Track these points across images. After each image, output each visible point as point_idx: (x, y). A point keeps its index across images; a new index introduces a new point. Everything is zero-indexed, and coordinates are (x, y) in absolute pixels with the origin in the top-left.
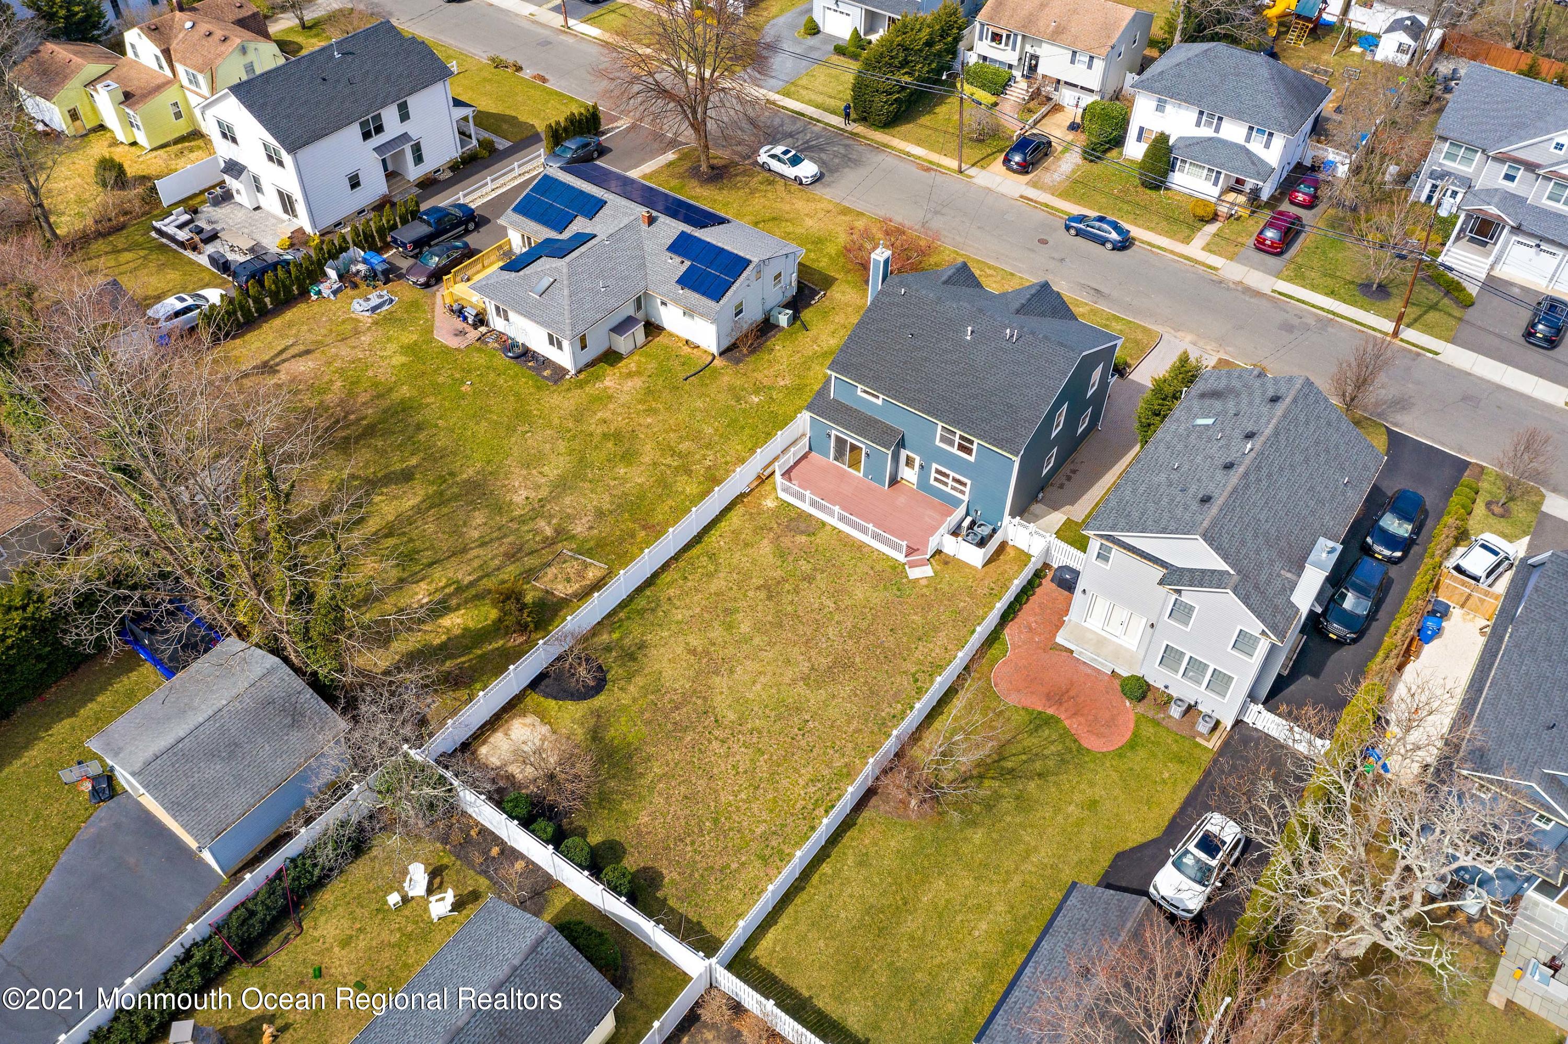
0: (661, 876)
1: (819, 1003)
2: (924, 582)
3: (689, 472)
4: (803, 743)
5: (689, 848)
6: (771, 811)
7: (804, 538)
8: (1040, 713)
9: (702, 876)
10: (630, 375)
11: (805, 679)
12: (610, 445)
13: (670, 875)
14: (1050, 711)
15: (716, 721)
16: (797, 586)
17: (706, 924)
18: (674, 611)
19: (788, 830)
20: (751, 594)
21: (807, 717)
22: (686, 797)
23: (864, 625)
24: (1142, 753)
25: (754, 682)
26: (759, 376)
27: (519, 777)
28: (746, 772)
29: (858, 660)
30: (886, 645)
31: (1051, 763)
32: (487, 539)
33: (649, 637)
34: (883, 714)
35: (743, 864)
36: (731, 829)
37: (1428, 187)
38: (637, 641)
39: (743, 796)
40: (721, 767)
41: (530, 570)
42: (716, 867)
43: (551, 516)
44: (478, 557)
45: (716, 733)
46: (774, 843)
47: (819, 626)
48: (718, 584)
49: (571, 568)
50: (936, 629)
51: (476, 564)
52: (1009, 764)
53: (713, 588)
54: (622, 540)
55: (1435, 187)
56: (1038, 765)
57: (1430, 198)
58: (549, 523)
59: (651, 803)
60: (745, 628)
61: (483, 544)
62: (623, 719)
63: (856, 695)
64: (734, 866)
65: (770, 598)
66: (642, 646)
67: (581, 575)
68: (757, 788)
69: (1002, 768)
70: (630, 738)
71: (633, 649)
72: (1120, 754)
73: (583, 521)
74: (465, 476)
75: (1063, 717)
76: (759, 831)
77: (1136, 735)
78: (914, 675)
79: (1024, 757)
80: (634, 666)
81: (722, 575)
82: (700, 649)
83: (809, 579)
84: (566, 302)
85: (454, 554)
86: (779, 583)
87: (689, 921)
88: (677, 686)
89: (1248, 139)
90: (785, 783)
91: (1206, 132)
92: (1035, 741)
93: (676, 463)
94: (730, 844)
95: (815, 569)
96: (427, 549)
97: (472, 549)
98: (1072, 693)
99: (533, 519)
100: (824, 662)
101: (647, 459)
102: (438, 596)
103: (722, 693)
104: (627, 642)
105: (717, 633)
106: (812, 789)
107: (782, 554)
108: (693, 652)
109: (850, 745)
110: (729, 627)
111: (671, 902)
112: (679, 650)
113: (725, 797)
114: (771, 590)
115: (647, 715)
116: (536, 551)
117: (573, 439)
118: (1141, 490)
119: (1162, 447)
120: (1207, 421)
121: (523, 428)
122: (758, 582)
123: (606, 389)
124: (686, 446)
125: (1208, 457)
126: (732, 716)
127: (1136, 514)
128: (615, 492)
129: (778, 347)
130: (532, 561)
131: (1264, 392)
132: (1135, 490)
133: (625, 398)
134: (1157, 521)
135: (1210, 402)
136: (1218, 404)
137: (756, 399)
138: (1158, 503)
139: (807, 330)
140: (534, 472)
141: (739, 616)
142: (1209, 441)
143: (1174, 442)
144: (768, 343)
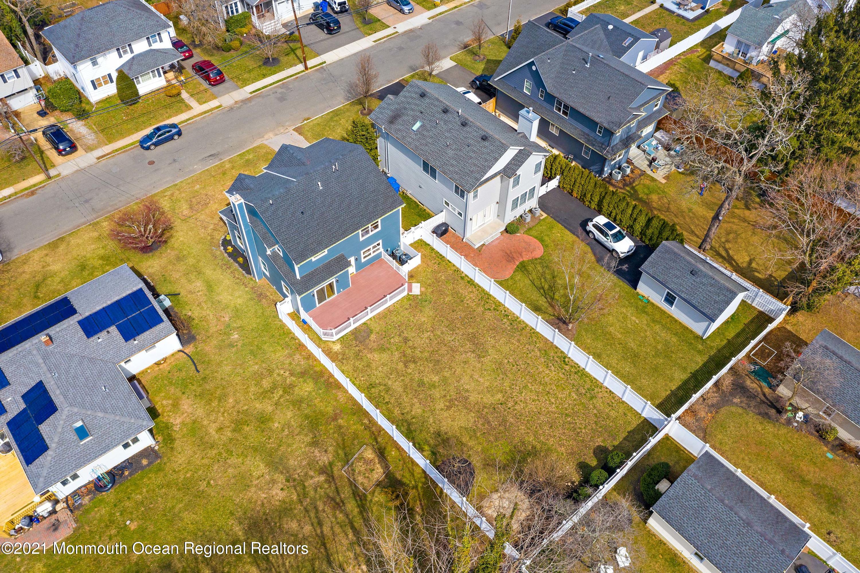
0: (599, 447)
1: (674, 388)
2: (423, 289)
3: (292, 386)
4: (523, 366)
5: (583, 431)
6: (564, 389)
7: (373, 337)
8: (517, 267)
9: (600, 427)
10: (176, 405)
11: (479, 357)
12: (246, 428)
13: (599, 442)
14: (517, 263)
15: (501, 404)
16: (409, 347)
17: (629, 429)
18: (413, 413)
19: (576, 384)
20: (410, 371)
21: (506, 361)
22: (551, 427)
23: (446, 323)
24: (546, 238)
25: (477, 380)
27: (528, 513)
28: (538, 396)
29: (471, 331)
30: (463, 316)
31: (547, 271)
32: (315, 521)
33: (431, 429)
34: (509, 328)
35: (595, 407)
36: (573, 409)
37: (224, 8)
38: (433, 436)
39: (553, 400)
40: (532, 406)
41: (353, 493)
42: (596, 420)
43: (306, 474)
44: (332, 528)
45: (510, 405)
46: (584, 391)
47: (442, 342)
48: (397, 386)
49: (360, 467)
50: (457, 293)
51: (337, 530)
52: (546, 287)
53: (400, 390)
54: (343, 435)
55: (226, 7)
56: (548, 277)
57: (228, 13)
58: (312, 477)
59: (552, 445)
60: (436, 379)
61: (320, 524)
62: (493, 451)
63: (494, 336)
64: (595, 411)
65: (414, 362)
66: (438, 434)
67: (367, 462)
68: (549, 393)
69: (548, 289)
70: (507, 450)
71: (439, 439)
72: (546, 246)
73: (318, 455)
74: (240, 533)
75: (521, 260)
76: (575, 397)
77: (536, 238)
78: (485, 309)
79: (543, 280)
80: (453, 441)
81: (390, 383)
82: (447, 404)
83: (406, 340)
84: (112, 417)
85: (324, 545)
86: (404, 356)
87: (627, 436)
88: (472, 420)
89: (150, 45)
90: (547, 379)
91: (127, 57)
92: (534, 273)
93: (281, 392)
94: (582, 411)
95: (400, 335)
96: (313, 565)
97: (322, 532)
98: (508, 252)
99: (304, 487)
100: (468, 345)
101: (270, 409)
103: (482, 398)
104: (432, 442)
105: (437, 393)
106: (553, 368)
107: (382, 349)
108: (449, 408)
109: (527, 346)
110: (433, 386)
111: (616, 443)
112: (446, 414)
113: (553, 408)
114: (409, 361)
115: (491, 438)
116: (337, 488)
117: (230, 452)
118: (454, 163)
119: (423, 148)
120: (418, 125)
121: (203, 485)
122: (401, 365)
123: (183, 423)
124: (266, 383)
125: (449, 131)
126: (499, 396)
127: (474, 168)
128: (296, 432)
129: (190, 314)
130: (346, 493)
131: (412, 98)
132: (452, 165)
133: (200, 412)
134: (486, 161)
135: (400, 121)
136: (405, 118)
137: (235, 336)
138: (471, 158)
139: (179, 294)
140: (255, 482)
141: (426, 380)
142: (435, 128)
143: (424, 142)
144: (182, 317)
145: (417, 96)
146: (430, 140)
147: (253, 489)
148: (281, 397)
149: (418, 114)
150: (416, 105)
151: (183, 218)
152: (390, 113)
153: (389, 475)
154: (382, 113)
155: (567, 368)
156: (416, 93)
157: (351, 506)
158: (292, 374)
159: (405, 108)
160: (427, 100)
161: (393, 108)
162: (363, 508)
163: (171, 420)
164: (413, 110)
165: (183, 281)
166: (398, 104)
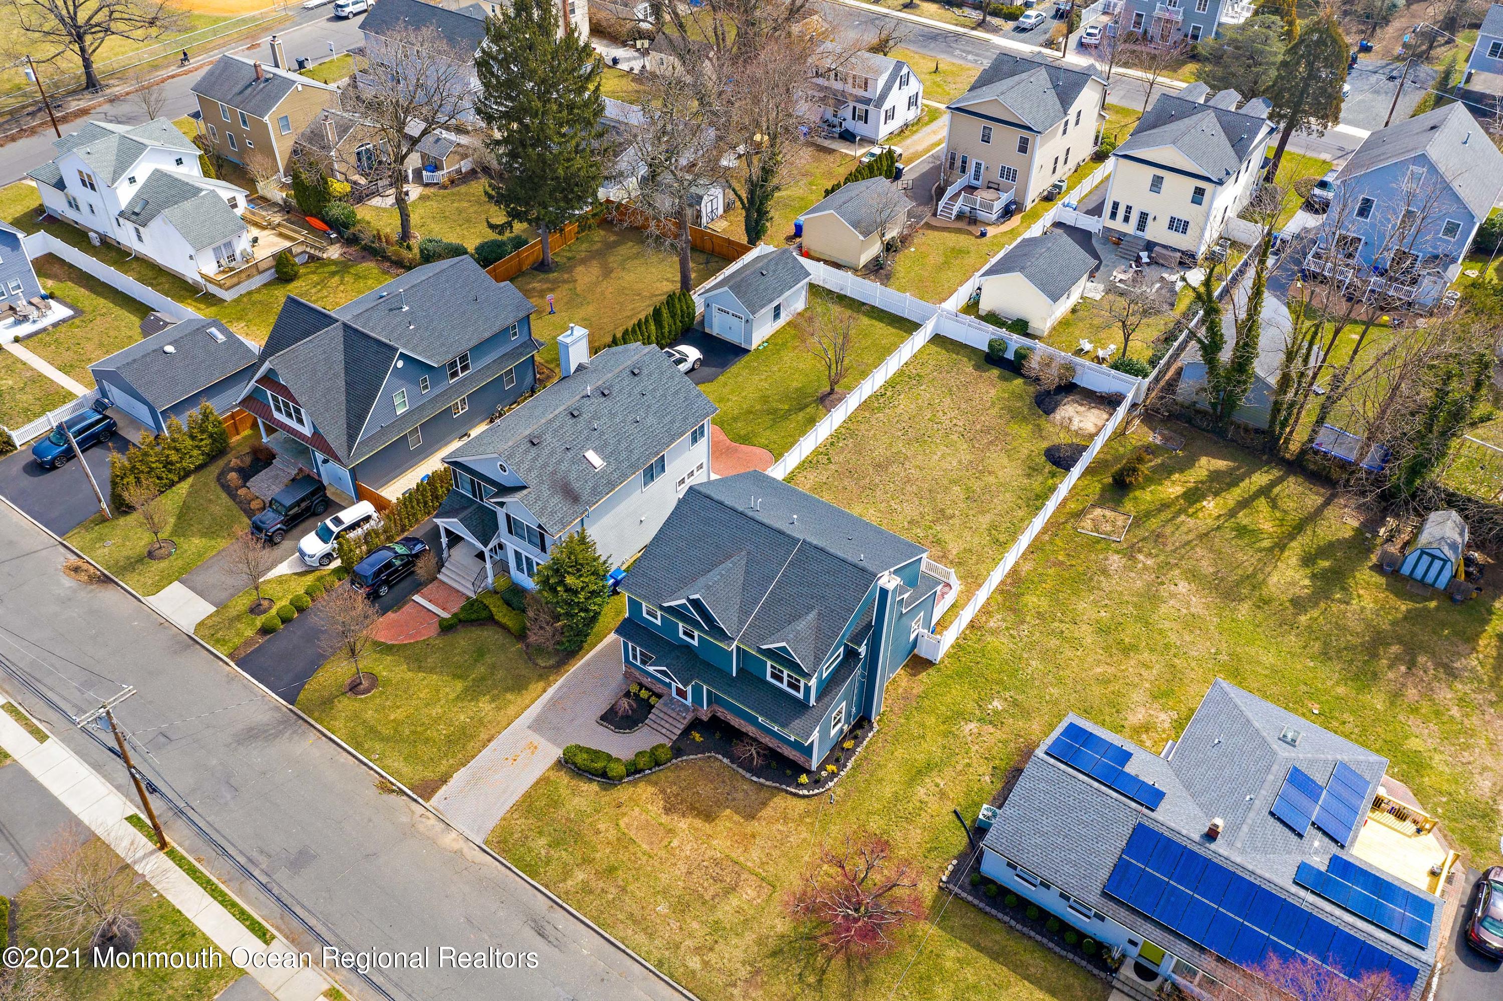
8: (744, 443)
12: (1127, 639)
14: (737, 444)
15: (963, 435)
17: (945, 351)
26: (999, 734)
32: (1188, 548)
33: (1025, 481)
34: (852, 440)
38: (1033, 479)
41: (1139, 527)
43: (1145, 568)
44: (1186, 533)
48: (985, 521)
49: (1107, 527)
54: (1077, 551)
58: (1144, 564)
61: (1189, 542)
62: (1025, 434)
65: (942, 511)
66: (1028, 475)
67: (1096, 522)
70: (1016, 425)
71: (1035, 473)
73: (1116, 565)
75: (729, 442)
80: (1030, 464)
81: (984, 526)
82: (986, 474)
83: (913, 522)
86: (937, 521)
87: (955, 352)
88: (996, 454)
96: (1232, 538)
97: (1196, 540)
99: (1160, 566)
100: (894, 468)
102: (1198, 506)
104: (1041, 479)
111: (965, 357)
112: (1001, 473)
114: (942, 515)
116: (1142, 541)
117: (1167, 646)
118: (668, 419)
119: (634, 457)
120: (591, 455)
121: (1224, 658)
122: (956, 521)
123: (1163, 709)
124: (1054, 643)
125: (613, 415)
126: (954, 437)
127: (682, 396)
128: (1101, 593)
129: (987, 778)
130: (1142, 533)
131: (535, 459)
132: (672, 422)
133: (1137, 696)
134: (672, 377)
135: (576, 485)
136: (573, 476)
137: (997, 704)
138: (664, 395)
139: (955, 812)
140: (1185, 611)
141: (962, 497)
142: (602, 433)
143: (624, 455)
144: (999, 786)
145: (534, 451)
146: (624, 445)
147: (1193, 610)
148: (1061, 621)
149: (569, 455)
150: (552, 454)
151: (767, 890)
152: (556, 499)
153: (1100, 503)
154: (552, 513)
155: (889, 394)
156: (526, 452)
157: (1154, 523)
158: (1023, 622)
159: (554, 473)
160: (548, 437)
161: (546, 493)
162: (1148, 515)
163: (1167, 725)
164: (560, 462)
165: (924, 819)
166: (542, 482)
